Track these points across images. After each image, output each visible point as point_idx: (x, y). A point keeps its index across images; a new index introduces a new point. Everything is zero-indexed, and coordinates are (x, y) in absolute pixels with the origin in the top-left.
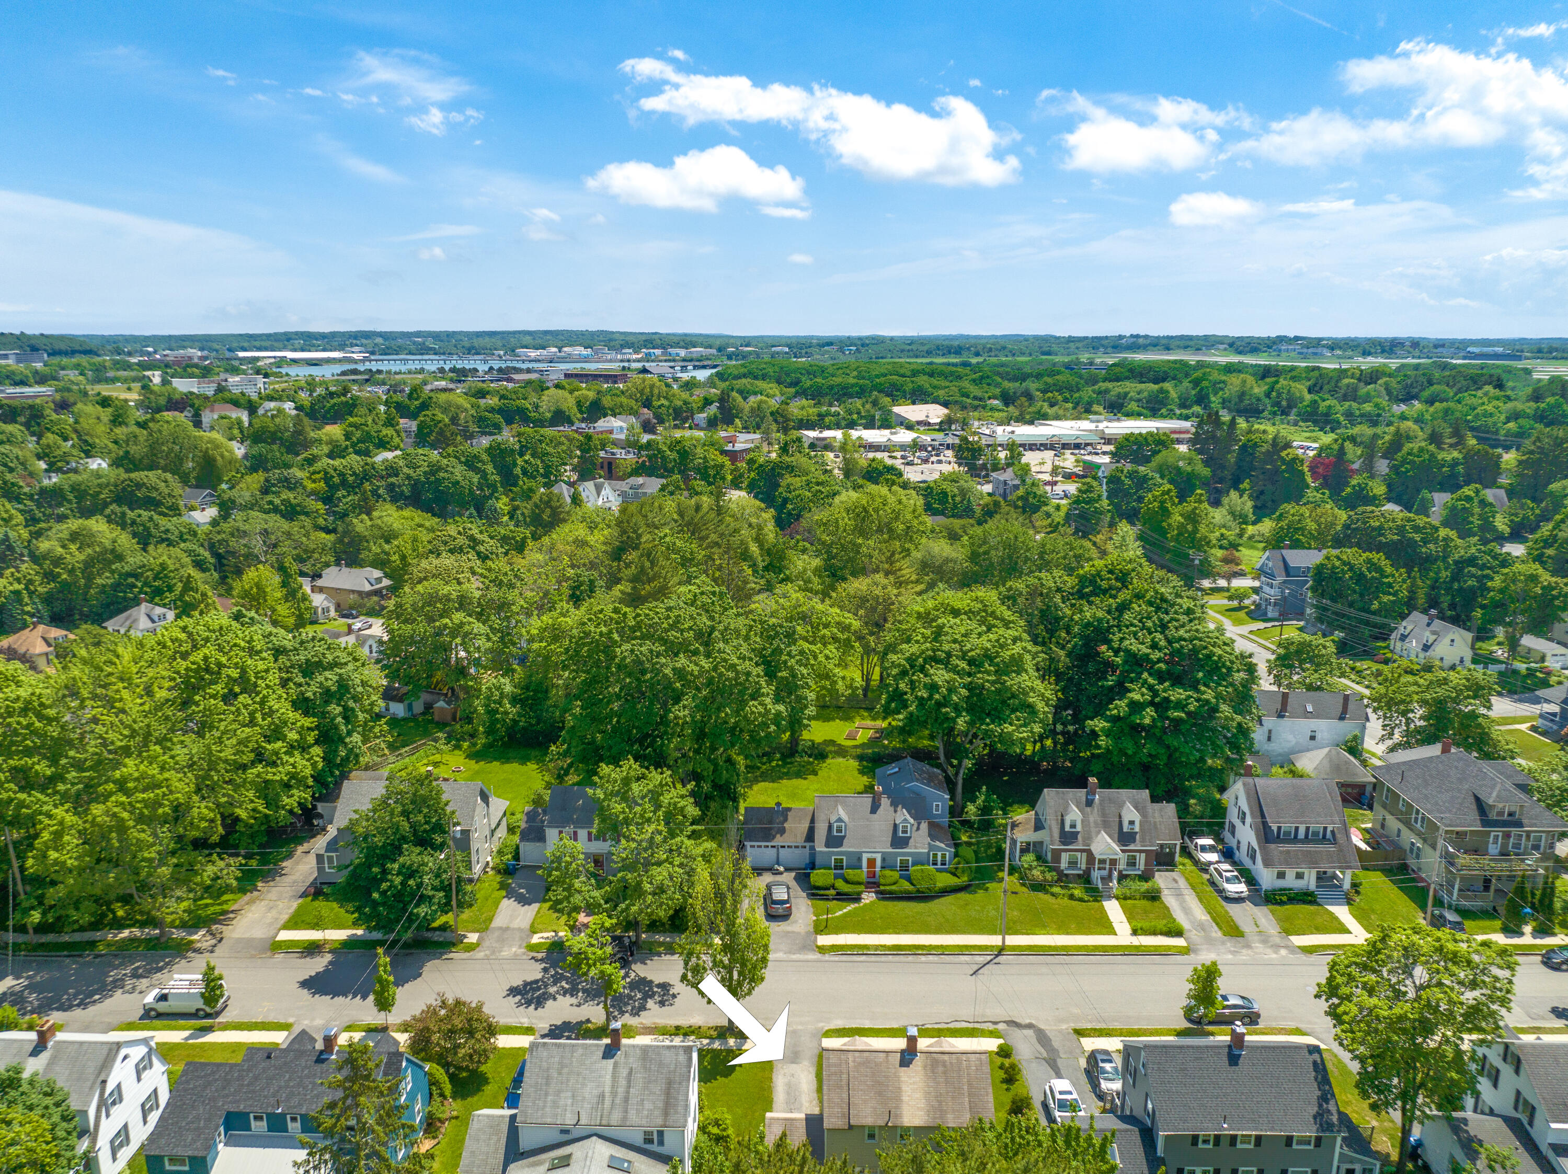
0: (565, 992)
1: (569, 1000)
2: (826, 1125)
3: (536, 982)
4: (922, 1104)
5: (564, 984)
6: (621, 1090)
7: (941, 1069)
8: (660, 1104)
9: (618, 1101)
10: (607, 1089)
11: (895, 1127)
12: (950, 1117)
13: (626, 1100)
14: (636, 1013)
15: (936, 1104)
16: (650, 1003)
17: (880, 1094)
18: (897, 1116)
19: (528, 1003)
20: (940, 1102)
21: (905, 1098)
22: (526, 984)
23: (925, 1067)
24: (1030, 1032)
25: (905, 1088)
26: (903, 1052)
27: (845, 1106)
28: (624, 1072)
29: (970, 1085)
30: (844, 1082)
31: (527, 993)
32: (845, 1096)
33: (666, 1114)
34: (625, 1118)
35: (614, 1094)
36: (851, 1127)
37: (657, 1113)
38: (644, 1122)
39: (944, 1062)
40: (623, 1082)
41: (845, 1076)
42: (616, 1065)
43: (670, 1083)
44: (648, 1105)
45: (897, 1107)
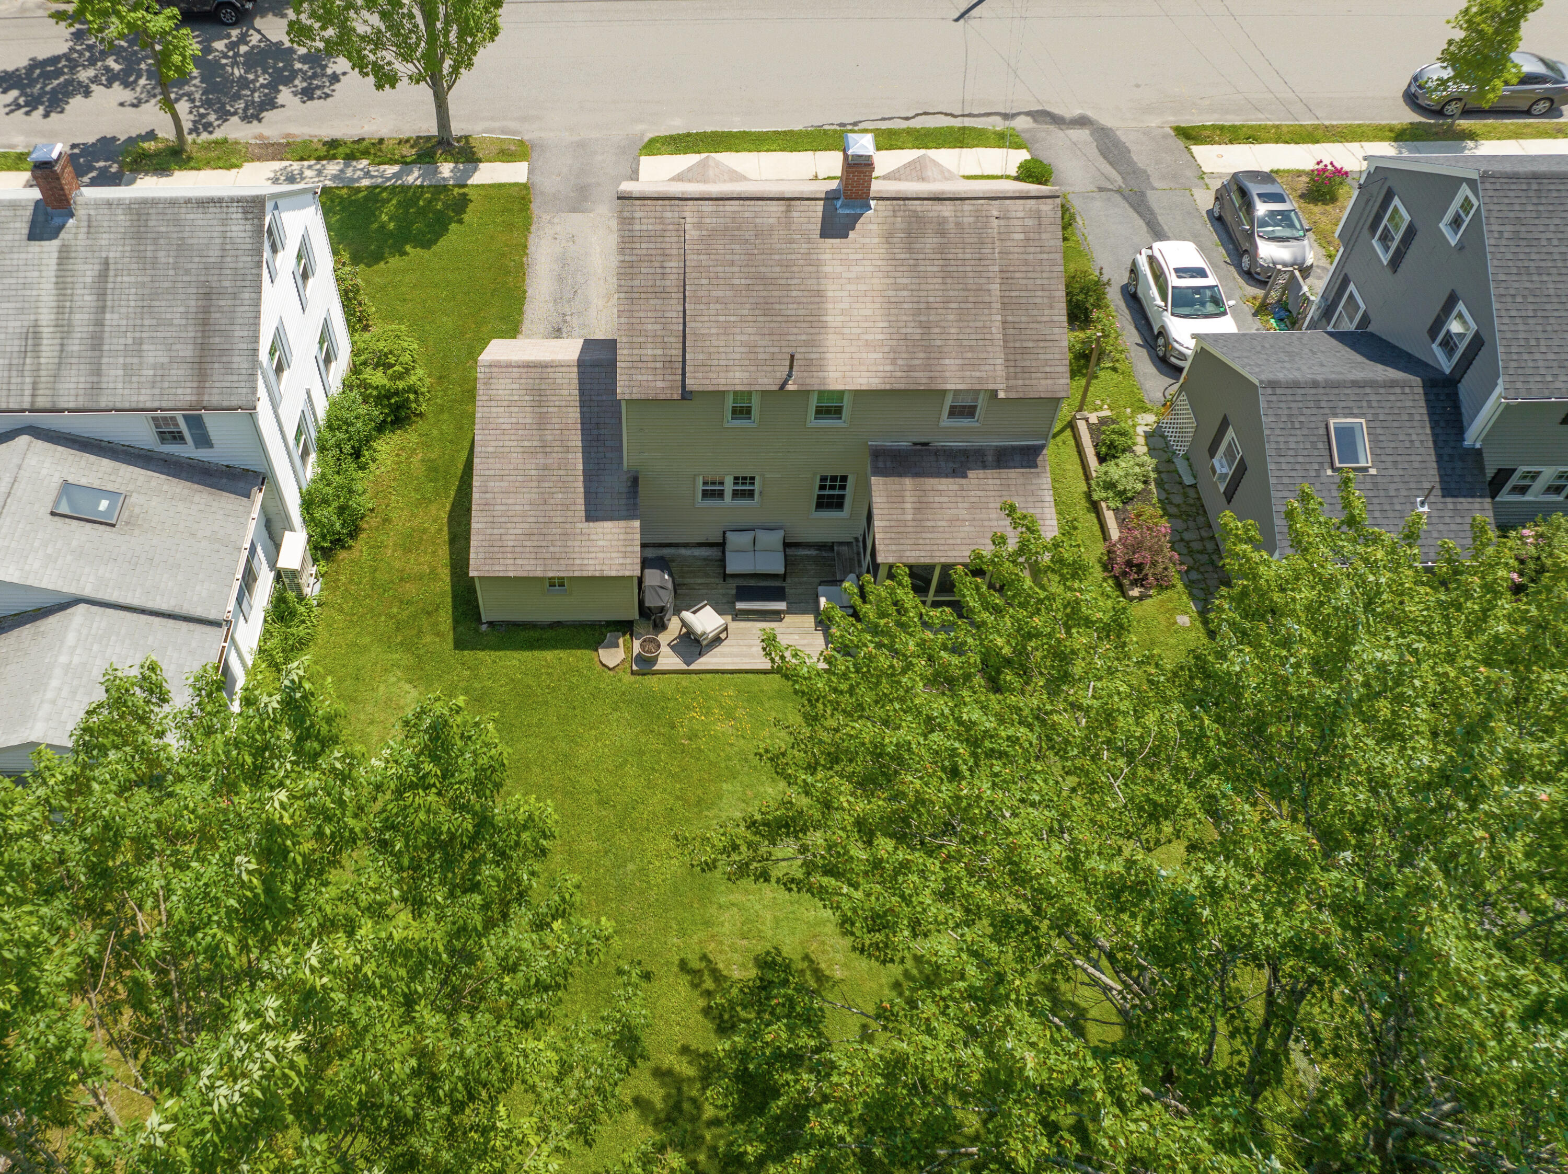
0: (112, 78)
1: (119, 92)
2: (622, 391)
3: (55, 60)
4: (878, 332)
5: (111, 63)
6: (82, 319)
7: (930, 241)
8: (186, 351)
9: (74, 346)
10: (46, 317)
11: (804, 394)
12: (951, 363)
13: (96, 342)
14: (253, 114)
15: (914, 331)
16: (285, 95)
17: (766, 308)
18: (810, 364)
19: (32, 104)
20: (926, 327)
21: (833, 318)
22: (35, 64)
23: (888, 236)
24: (1082, 134)
25: (832, 291)
26: (830, 197)
27: (674, 341)
28: (87, 272)
29: (1006, 279)
30: (672, 282)
31: (32, 82)
32: (674, 315)
33: (201, 374)
34: (95, 389)
35: (64, 328)
36: (687, 395)
37: (178, 372)
38: (145, 398)
39: (941, 222)
40: (85, 298)
41: (673, 265)
42: (64, 256)
43: (208, 296)
44: (153, 354)
45: (812, 343)
